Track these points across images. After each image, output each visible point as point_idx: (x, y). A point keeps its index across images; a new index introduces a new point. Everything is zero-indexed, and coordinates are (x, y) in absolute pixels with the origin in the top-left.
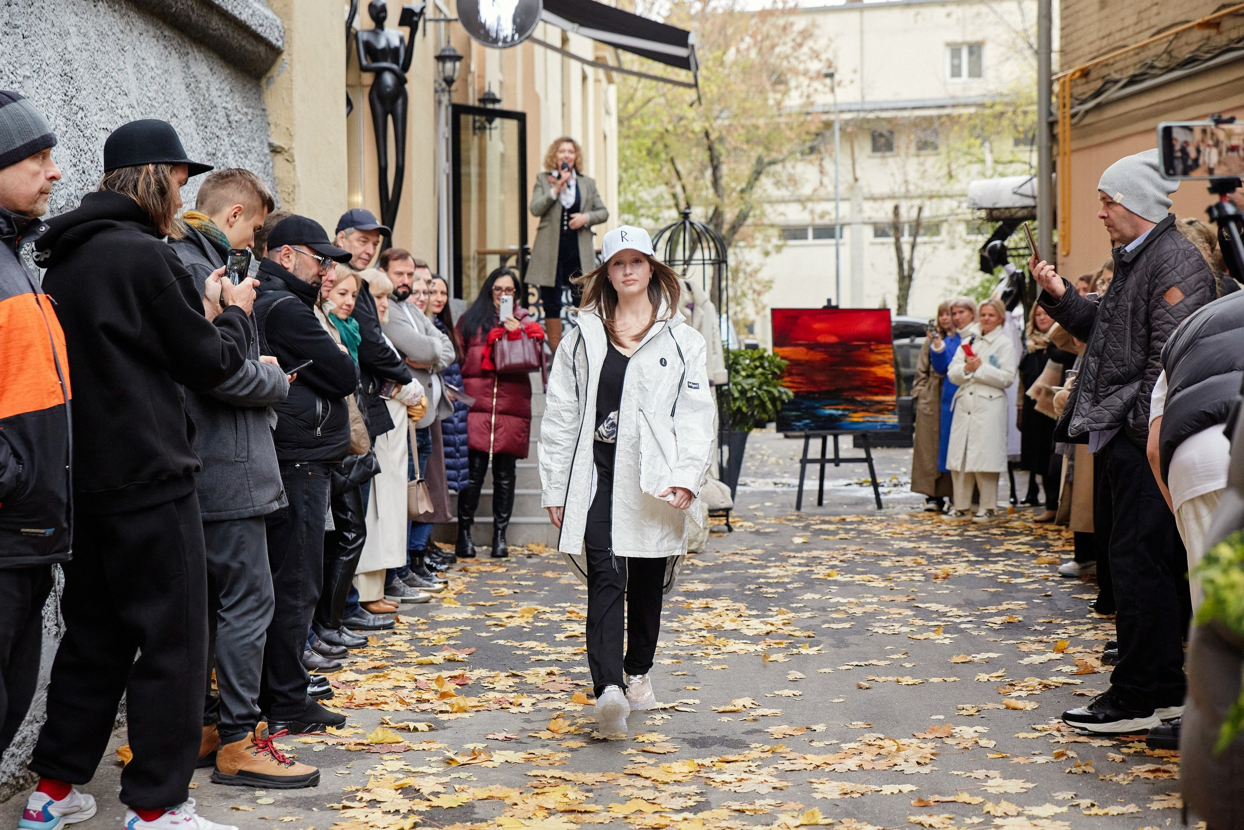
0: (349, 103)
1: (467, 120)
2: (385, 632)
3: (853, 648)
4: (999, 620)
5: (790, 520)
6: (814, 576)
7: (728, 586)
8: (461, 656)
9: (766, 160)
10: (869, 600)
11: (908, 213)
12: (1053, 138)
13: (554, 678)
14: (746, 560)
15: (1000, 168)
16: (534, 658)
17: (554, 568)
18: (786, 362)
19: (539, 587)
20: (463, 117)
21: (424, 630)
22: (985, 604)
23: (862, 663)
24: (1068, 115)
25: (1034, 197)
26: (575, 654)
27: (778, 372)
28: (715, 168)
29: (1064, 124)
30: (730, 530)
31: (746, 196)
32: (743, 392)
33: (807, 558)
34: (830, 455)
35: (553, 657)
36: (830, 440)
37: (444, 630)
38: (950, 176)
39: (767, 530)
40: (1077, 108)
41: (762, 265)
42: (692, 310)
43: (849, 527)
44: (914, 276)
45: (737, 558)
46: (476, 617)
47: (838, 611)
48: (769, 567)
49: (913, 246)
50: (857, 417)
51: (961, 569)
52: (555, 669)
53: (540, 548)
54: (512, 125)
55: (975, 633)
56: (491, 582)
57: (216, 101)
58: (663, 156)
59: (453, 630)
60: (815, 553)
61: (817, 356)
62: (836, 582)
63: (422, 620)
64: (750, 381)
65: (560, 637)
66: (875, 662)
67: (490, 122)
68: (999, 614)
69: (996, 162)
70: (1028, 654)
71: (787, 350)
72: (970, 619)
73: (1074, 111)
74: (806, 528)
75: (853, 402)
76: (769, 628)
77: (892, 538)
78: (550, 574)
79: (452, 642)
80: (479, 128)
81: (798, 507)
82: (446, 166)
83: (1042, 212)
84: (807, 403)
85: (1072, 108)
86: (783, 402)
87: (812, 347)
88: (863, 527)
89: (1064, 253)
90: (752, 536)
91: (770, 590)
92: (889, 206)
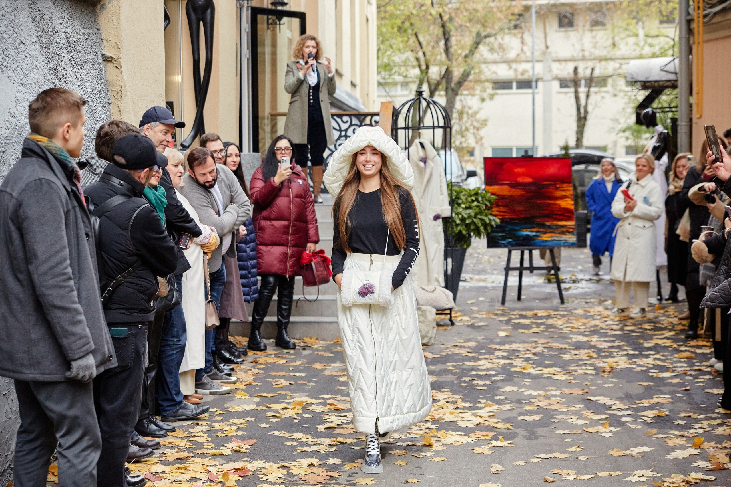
0: (167, 17)
1: (261, 18)
2: (190, 423)
3: (541, 440)
4: (651, 413)
5: (496, 315)
6: (513, 369)
7: (449, 378)
8: (245, 447)
9: (483, 34)
10: (554, 393)
11: (584, 72)
12: (690, 31)
13: (313, 469)
14: (463, 352)
15: (650, 40)
16: (300, 449)
17: (322, 359)
18: (494, 197)
19: (307, 379)
20: (259, 16)
21: (219, 421)
22: (641, 397)
23: (548, 456)
24: (701, 15)
25: (676, 74)
26: (331, 446)
27: (489, 205)
28: (447, 40)
29: (698, 21)
30: (453, 324)
31: (469, 60)
32: (463, 220)
33: (509, 351)
34: (526, 264)
35: (314, 448)
36: (527, 253)
37: (235, 421)
38: (614, 45)
39: (480, 324)
40: (709, 11)
41: (480, 109)
42: (425, 163)
43: (539, 321)
44: (588, 117)
45: (457, 351)
46: (259, 408)
47: (530, 403)
48: (479, 360)
49: (588, 96)
50: (546, 237)
51: (622, 363)
52: (315, 461)
53: (313, 340)
54: (296, 21)
55: (633, 426)
56: (273, 374)
57: (58, 27)
58: (410, 31)
59: (241, 421)
60: (514, 346)
61: (517, 192)
62: (529, 376)
63: (219, 412)
64: (468, 211)
65: (321, 428)
66: (557, 455)
67: (280, 20)
68: (651, 407)
69: (647, 36)
70: (673, 449)
71: (495, 188)
72: (629, 412)
73: (706, 12)
74: (508, 322)
75: (543, 226)
76: (478, 420)
77: (572, 333)
78: (318, 366)
79: (240, 433)
80: (271, 24)
81: (503, 302)
82: (247, 53)
83: (682, 83)
84: (510, 227)
85: (704, 10)
86: (492, 226)
87: (514, 185)
88: (550, 321)
89: (698, 116)
90: (469, 329)
91: (480, 382)
92: (570, 67)
